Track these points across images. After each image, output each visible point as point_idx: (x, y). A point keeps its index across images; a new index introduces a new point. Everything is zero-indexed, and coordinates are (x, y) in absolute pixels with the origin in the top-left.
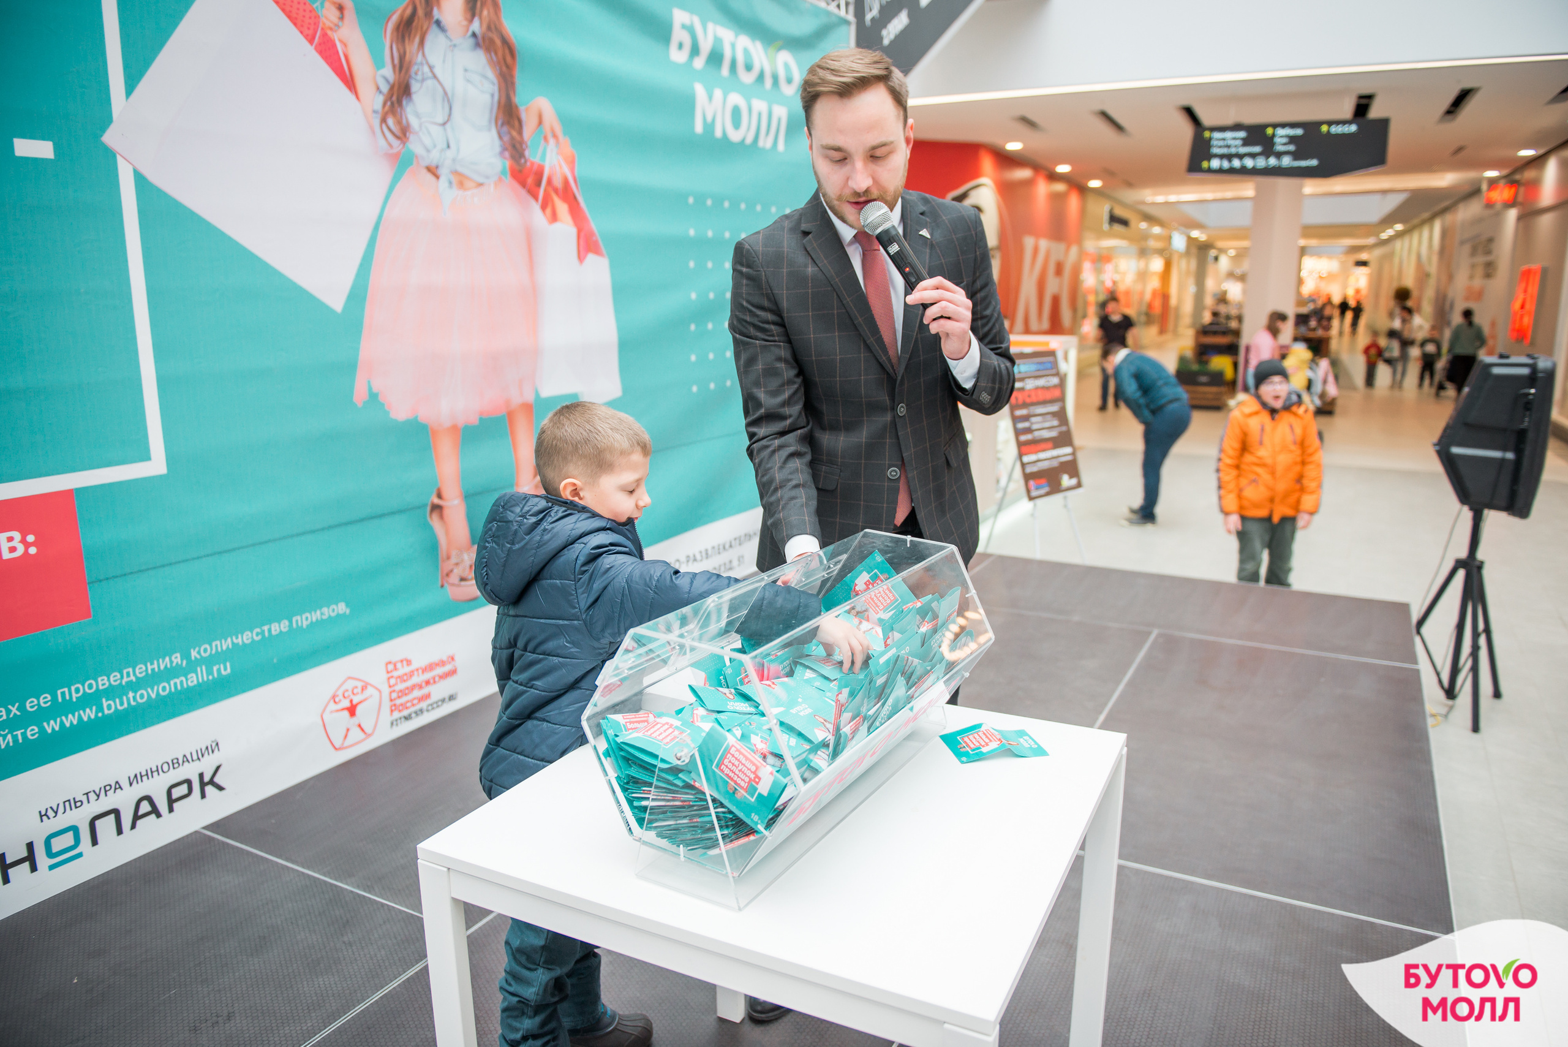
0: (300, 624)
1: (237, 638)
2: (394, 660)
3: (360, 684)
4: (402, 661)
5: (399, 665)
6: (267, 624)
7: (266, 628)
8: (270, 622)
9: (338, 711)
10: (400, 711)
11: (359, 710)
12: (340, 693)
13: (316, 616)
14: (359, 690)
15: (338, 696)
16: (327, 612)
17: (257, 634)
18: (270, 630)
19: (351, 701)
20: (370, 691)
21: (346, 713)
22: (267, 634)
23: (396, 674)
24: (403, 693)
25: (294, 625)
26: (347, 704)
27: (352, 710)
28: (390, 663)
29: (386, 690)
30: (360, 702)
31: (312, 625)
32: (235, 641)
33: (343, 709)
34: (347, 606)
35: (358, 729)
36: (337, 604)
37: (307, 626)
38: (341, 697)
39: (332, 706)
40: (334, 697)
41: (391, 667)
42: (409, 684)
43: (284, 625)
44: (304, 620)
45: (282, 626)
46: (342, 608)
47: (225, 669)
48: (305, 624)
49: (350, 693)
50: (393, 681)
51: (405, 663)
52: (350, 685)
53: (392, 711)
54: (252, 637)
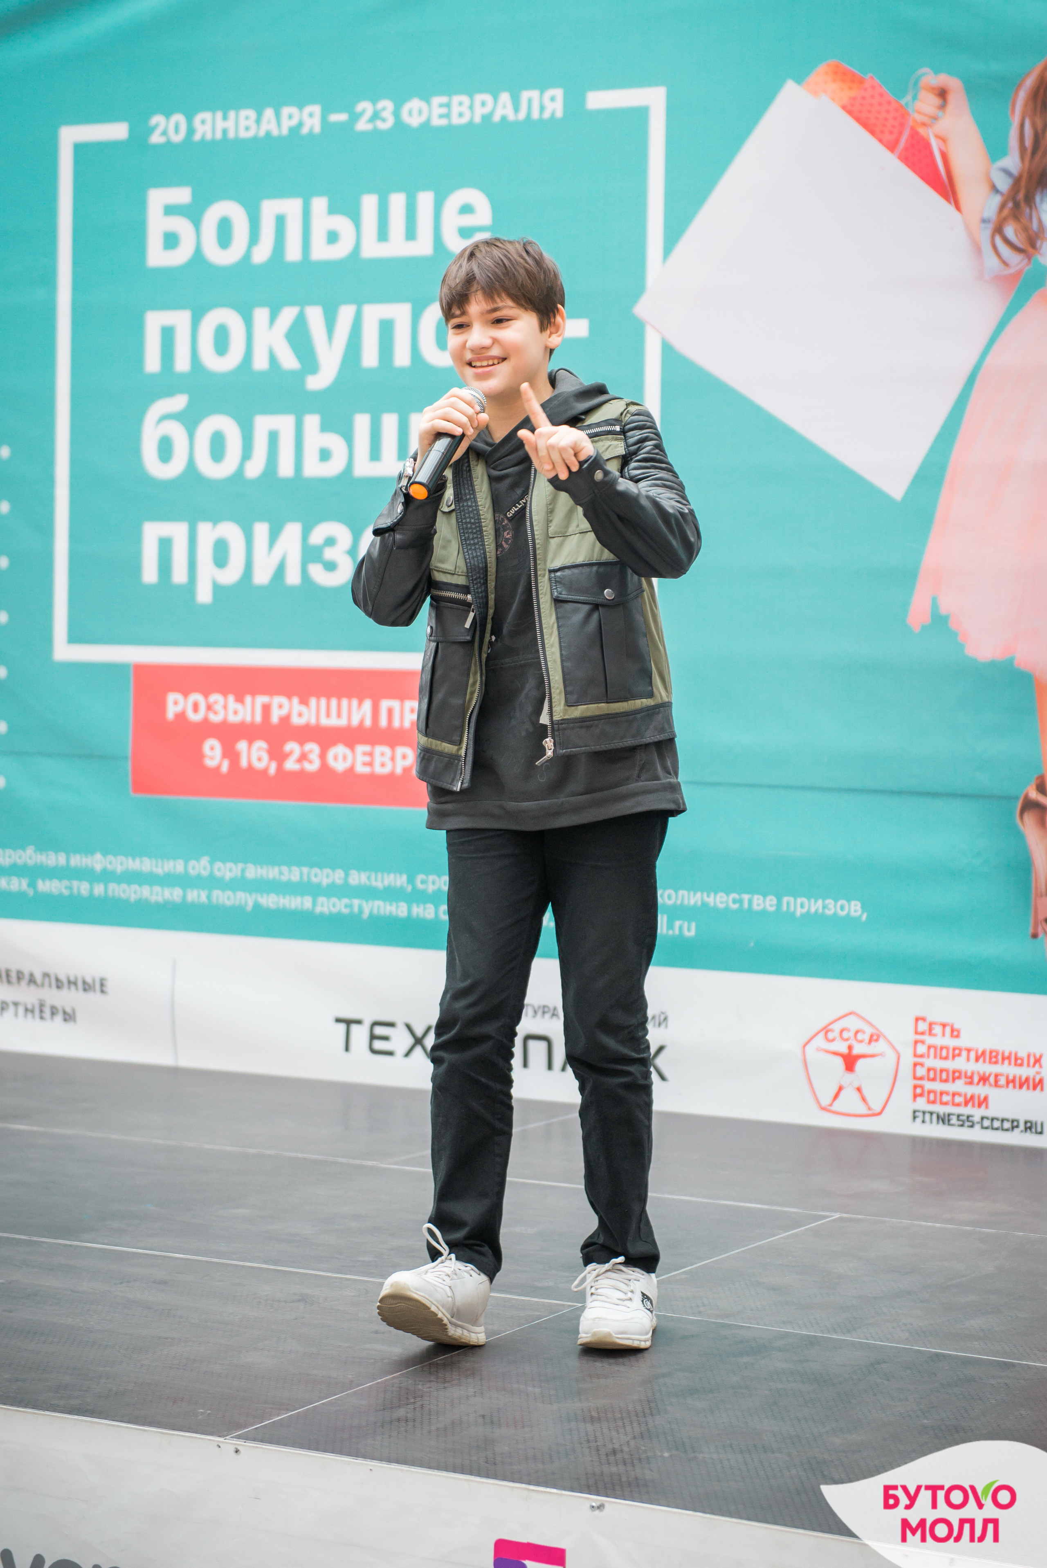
0: (792, 909)
1: (708, 896)
2: (930, 1019)
3: (869, 1031)
4: (944, 1026)
5: (938, 1030)
6: (748, 893)
7: (746, 897)
8: (752, 892)
9: (827, 1052)
10: (929, 1102)
11: (860, 1065)
12: (837, 1027)
13: (816, 906)
14: (866, 1038)
15: (832, 1030)
16: (832, 907)
17: (734, 902)
18: (750, 902)
19: (850, 1048)
20: (880, 1047)
21: (839, 1062)
22: (746, 905)
23: (929, 1040)
24: (934, 1075)
25: (785, 908)
26: (843, 1048)
27: (850, 1061)
28: (924, 1019)
29: (908, 1060)
30: (864, 1056)
31: (807, 916)
32: (706, 899)
33: (836, 1054)
34: (864, 908)
35: (856, 1095)
36: (849, 901)
37: (802, 915)
38: (836, 1034)
39: (820, 1041)
40: (826, 1030)
41: (922, 1026)
42: (950, 1065)
43: (769, 903)
44: (800, 906)
45: (768, 903)
46: (855, 908)
47: (689, 930)
48: (799, 912)
49: (851, 1034)
50: (921, 1049)
51: (948, 1030)
52: (853, 1023)
53: (915, 1096)
54: (727, 902)
